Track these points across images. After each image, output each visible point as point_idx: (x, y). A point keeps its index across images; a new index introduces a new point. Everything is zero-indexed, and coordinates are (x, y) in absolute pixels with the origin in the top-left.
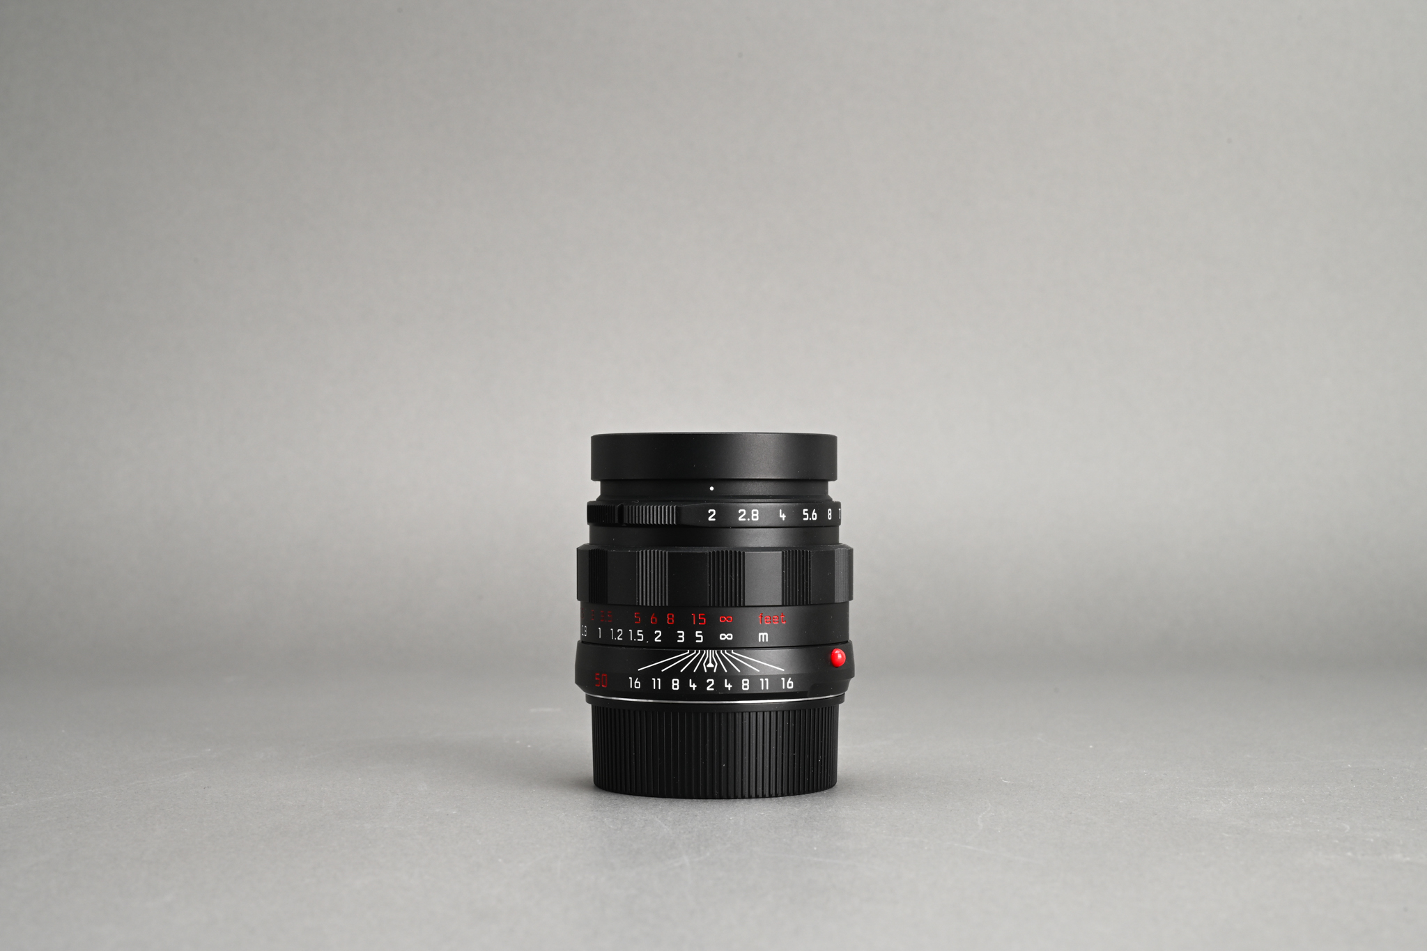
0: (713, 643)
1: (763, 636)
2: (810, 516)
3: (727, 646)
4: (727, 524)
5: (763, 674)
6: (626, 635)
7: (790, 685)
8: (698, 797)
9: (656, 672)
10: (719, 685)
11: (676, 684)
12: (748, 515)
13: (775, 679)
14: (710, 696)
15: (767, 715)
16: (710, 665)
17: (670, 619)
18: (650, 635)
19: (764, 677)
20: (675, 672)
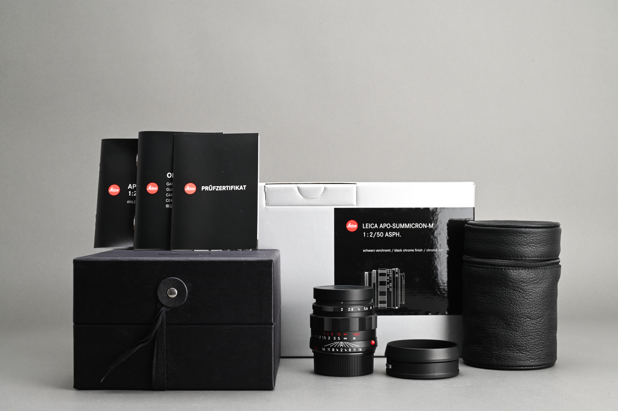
0: (342, 340)
1: (354, 338)
2: (366, 309)
3: (345, 341)
4: (346, 312)
5: (354, 347)
6: (322, 337)
7: (361, 350)
8: (341, 376)
9: (329, 347)
10: (344, 350)
11: (333, 350)
12: (351, 309)
13: (357, 349)
14: (341, 353)
15: (355, 357)
16: (342, 345)
17: (332, 334)
18: (327, 338)
19: (354, 348)
20: (333, 347)
